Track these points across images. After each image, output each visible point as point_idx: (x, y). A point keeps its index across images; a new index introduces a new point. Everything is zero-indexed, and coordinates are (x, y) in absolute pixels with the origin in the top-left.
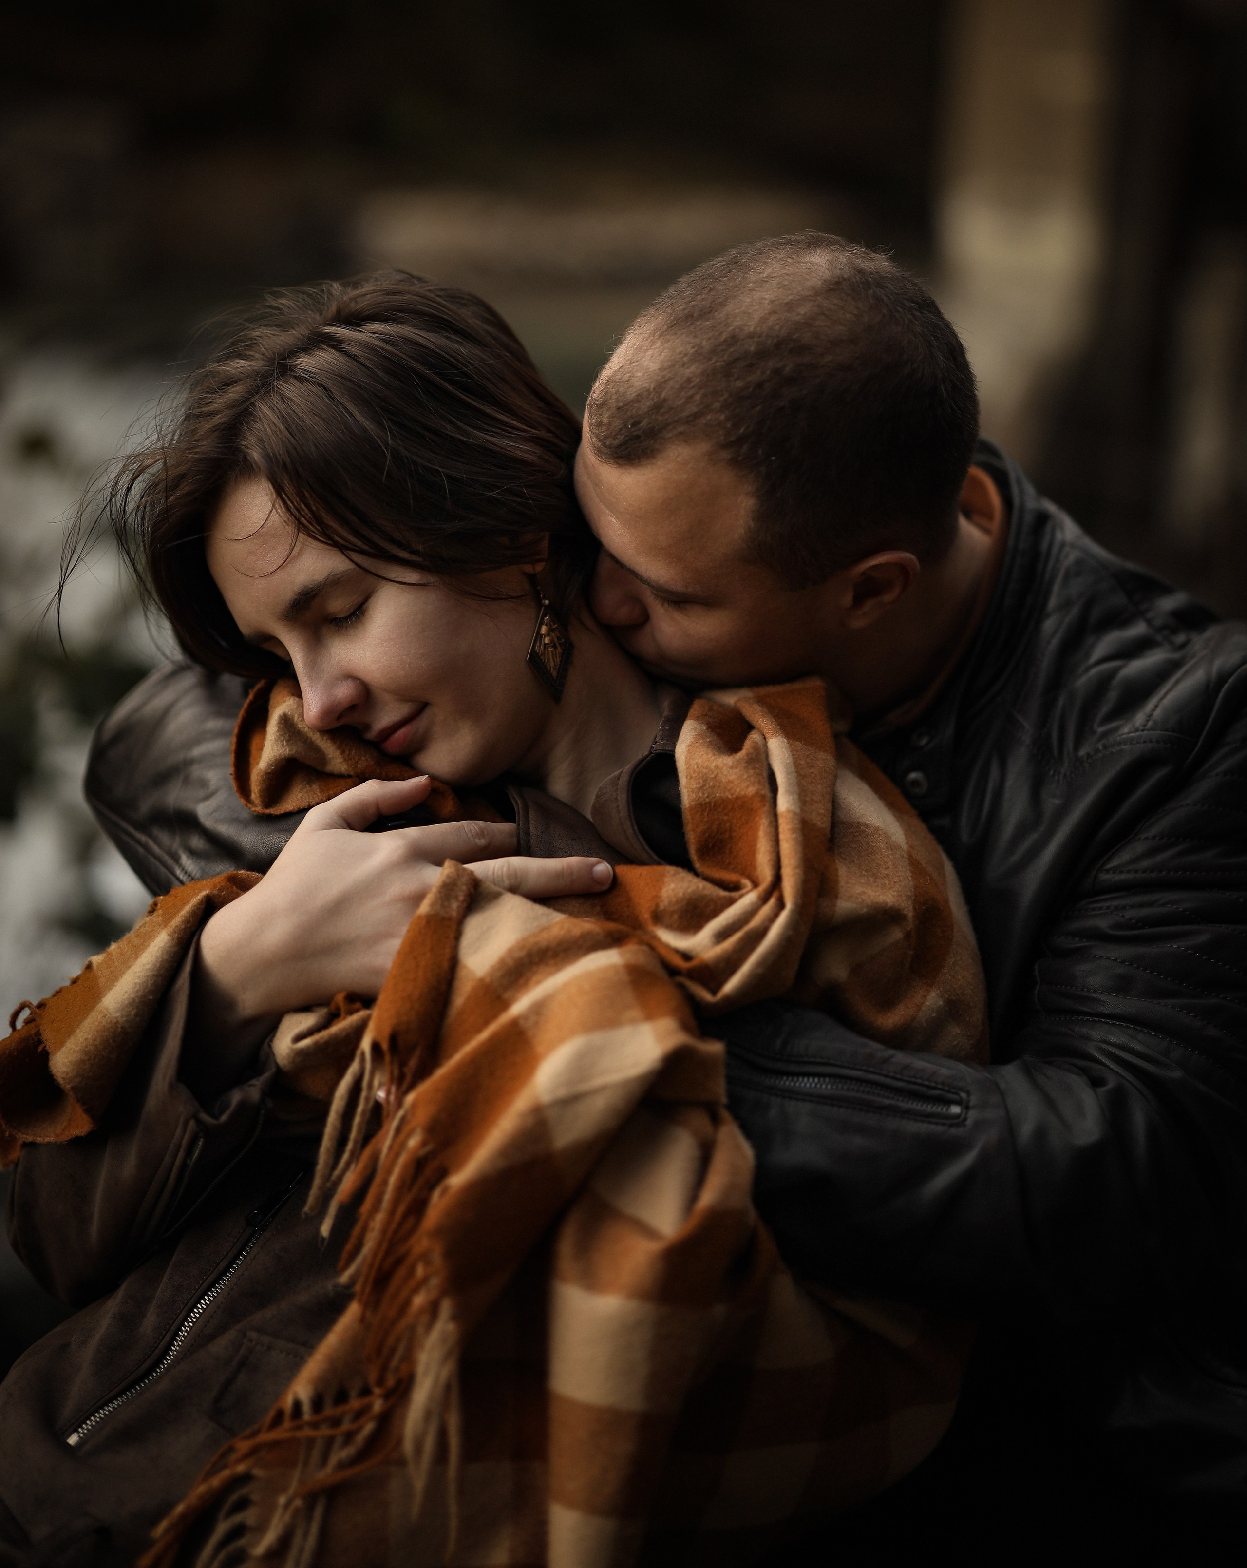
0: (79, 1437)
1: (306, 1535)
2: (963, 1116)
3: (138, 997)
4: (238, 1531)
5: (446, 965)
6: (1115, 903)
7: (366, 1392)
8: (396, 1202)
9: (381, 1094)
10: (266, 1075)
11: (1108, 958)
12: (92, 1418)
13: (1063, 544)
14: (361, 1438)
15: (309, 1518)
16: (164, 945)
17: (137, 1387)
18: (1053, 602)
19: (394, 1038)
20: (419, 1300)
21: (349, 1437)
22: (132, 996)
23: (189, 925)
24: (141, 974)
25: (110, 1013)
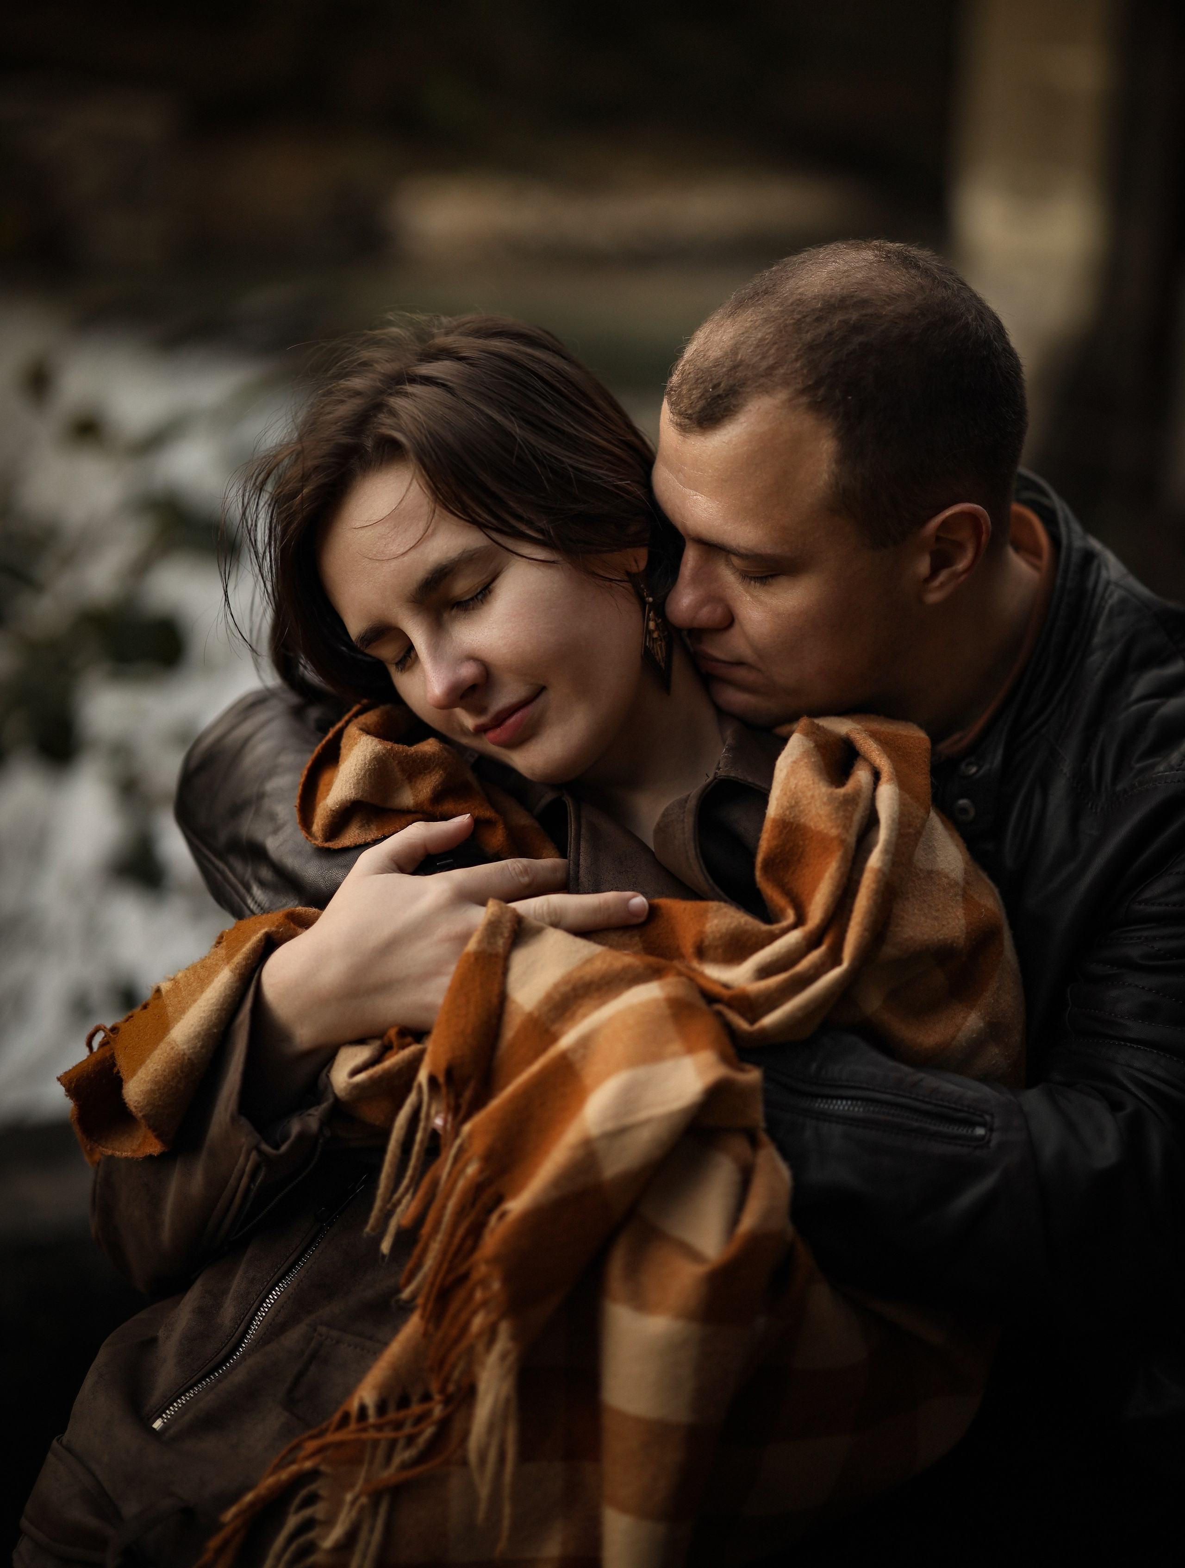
0: (163, 1422)
1: (372, 1530)
2: (987, 1138)
3: (203, 1030)
4: (308, 1525)
5: (495, 1000)
6: (1146, 934)
7: (427, 1397)
8: (455, 1225)
9: (438, 1122)
10: (325, 1105)
11: (1137, 986)
12: (175, 1404)
13: (1108, 583)
14: (422, 1440)
15: (375, 1514)
16: (227, 981)
17: (216, 1374)
18: (1097, 640)
19: (449, 1072)
20: (478, 1322)
21: (411, 1440)
22: (198, 1029)
23: (249, 961)
24: (206, 1008)
25: (178, 1045)
